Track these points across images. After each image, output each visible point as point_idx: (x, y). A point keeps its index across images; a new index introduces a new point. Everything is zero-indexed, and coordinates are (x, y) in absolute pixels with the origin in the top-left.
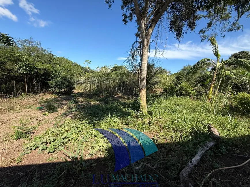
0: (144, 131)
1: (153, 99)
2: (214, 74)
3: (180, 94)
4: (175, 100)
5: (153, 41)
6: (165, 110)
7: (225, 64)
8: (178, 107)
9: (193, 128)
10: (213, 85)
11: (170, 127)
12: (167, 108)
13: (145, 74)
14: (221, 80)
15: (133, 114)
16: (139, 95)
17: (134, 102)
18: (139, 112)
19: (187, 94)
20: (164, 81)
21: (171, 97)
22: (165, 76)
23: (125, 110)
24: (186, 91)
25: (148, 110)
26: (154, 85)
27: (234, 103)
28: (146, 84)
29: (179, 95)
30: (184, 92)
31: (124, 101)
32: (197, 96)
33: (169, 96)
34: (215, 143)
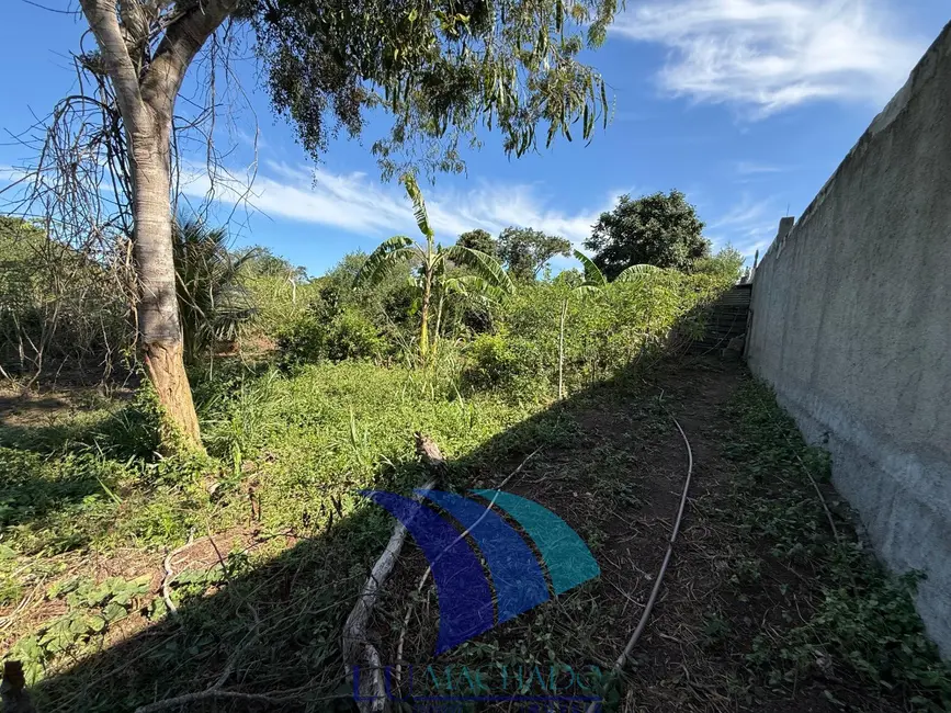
0: (191, 539)
1: (231, 383)
2: (425, 285)
3: (339, 352)
4: (325, 374)
5: (193, 125)
6: (290, 421)
7: (451, 259)
8: (335, 398)
9: (381, 459)
10: (425, 318)
11: (309, 482)
12: (297, 412)
13: (163, 271)
14: (441, 302)
15: (120, 477)
16: (142, 376)
17: (120, 414)
18: (157, 458)
19: (364, 351)
20: (279, 307)
21: (313, 367)
22: (281, 286)
23: (58, 469)
24: (357, 340)
25: (206, 437)
26: (232, 326)
27: (471, 362)
28: (182, 322)
29: (340, 355)
30: (352, 345)
31: (43, 420)
32: (392, 352)
33: (302, 363)
34: (433, 483)
